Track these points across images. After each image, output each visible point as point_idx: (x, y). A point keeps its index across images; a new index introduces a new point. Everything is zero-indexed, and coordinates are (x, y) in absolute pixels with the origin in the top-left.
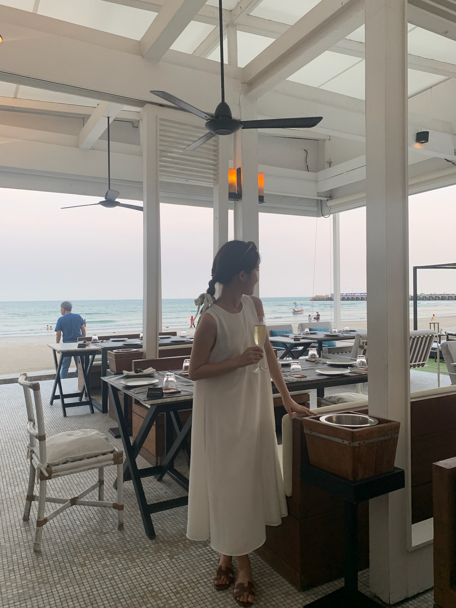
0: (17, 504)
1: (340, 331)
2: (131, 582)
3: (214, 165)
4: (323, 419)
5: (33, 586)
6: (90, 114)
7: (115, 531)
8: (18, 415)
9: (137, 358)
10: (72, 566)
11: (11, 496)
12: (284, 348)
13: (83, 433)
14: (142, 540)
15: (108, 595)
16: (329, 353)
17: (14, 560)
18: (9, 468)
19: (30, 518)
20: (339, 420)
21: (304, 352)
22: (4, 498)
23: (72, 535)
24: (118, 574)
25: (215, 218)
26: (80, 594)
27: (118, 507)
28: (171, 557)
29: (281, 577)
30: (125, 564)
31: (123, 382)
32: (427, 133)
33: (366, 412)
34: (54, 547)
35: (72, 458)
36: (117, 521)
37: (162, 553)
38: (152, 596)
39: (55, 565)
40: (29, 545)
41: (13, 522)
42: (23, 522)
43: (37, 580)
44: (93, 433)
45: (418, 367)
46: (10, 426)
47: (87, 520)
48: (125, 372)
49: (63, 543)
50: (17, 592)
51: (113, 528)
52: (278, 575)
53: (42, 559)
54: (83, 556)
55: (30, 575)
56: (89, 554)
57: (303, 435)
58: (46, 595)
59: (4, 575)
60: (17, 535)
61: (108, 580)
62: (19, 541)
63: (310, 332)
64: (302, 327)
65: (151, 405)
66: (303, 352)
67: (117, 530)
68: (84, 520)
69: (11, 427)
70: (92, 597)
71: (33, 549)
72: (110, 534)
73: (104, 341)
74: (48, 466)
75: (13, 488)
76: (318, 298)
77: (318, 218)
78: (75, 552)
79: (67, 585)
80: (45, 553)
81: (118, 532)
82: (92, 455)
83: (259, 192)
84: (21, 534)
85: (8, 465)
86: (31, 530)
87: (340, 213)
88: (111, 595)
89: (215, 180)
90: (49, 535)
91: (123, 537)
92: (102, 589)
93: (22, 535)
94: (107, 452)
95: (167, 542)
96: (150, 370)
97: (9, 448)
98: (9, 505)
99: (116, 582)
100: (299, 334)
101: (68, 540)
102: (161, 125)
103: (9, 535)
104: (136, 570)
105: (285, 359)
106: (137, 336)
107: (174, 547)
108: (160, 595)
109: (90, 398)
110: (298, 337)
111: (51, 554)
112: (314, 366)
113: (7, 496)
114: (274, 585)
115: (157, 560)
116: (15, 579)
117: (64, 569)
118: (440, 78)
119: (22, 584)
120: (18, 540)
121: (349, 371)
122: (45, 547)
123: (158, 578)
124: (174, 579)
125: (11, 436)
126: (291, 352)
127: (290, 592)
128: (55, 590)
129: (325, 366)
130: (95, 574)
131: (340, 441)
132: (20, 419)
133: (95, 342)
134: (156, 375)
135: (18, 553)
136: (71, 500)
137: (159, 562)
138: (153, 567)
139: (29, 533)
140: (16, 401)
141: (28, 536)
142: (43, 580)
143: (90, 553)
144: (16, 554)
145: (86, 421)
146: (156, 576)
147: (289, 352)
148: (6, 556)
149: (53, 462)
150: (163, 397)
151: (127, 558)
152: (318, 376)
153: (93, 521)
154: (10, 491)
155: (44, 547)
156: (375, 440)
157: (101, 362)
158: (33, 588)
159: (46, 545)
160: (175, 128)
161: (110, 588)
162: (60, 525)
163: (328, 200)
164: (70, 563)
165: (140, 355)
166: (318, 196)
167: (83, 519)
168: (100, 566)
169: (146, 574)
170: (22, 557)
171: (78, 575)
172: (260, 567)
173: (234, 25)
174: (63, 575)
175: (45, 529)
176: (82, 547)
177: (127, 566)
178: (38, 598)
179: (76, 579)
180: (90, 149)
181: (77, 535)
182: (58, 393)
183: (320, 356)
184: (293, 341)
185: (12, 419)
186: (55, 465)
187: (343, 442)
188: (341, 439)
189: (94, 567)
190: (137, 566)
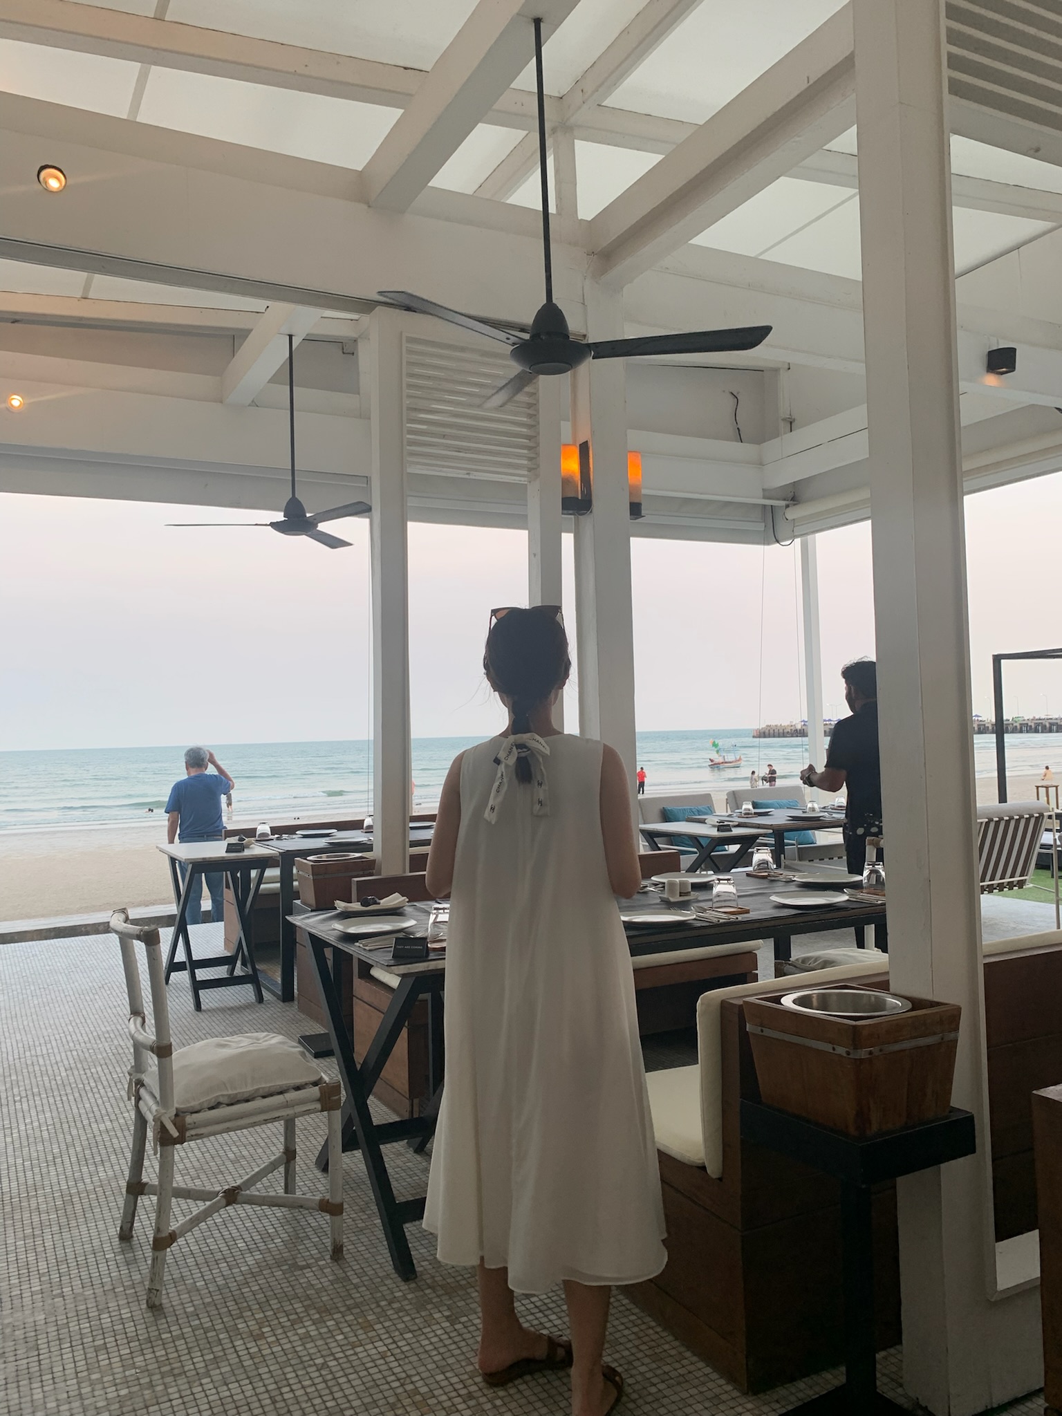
0: (103, 1204)
1: (824, 808)
2: (365, 1373)
3: (529, 438)
4: (788, 1001)
5: (151, 1381)
6: (250, 327)
7: (323, 1262)
8: (93, 1008)
9: (361, 873)
10: (233, 1338)
11: (90, 1187)
12: (695, 850)
13: (250, 1041)
14: (387, 1282)
15: (317, 1401)
16: (800, 860)
17: (104, 1326)
18: (80, 1125)
19: (135, 1235)
20: (824, 1003)
21: (743, 858)
22: (73, 1191)
23: (229, 1272)
24: (338, 1356)
25: (532, 554)
26: (255, 1398)
27: (331, 1208)
28: (452, 1320)
29: (701, 1365)
30: (351, 1334)
31: (338, 926)
32: (1011, 352)
33: (884, 986)
34: (190, 1297)
35: (229, 1096)
36: (329, 1240)
37: (432, 1311)
38: (414, 1403)
39: (195, 1335)
40: (136, 1292)
41: (96, 1243)
42: (118, 1243)
43: (159, 1368)
44: (274, 1041)
45: (1011, 889)
46: (77, 1031)
47: (262, 1238)
48: (340, 905)
49: (211, 1289)
50: (115, 1394)
51: (319, 1255)
52: (695, 1359)
53: (167, 1322)
54: (257, 1316)
55: (141, 1358)
56: (271, 1313)
57: (744, 1036)
58: (180, 1401)
59: (86, 1359)
60: (108, 1272)
61: (314, 1369)
62: (112, 1284)
63: (754, 811)
64: (735, 798)
65: (403, 976)
66: (739, 860)
67: (329, 1261)
68: (254, 1238)
69: (79, 1035)
70: (282, 1404)
71: (145, 1301)
72: (314, 1269)
73: (285, 836)
74: (177, 1115)
75: (92, 1168)
76: (772, 731)
77: (766, 547)
78: (239, 1308)
79: (223, 1378)
80: (171, 1309)
81: (331, 1265)
82: (272, 1090)
83: (631, 494)
84: (117, 1270)
85: (77, 1118)
86: (138, 1261)
87: (818, 535)
88: (324, 1402)
89: (530, 470)
90: (178, 1271)
91: (344, 1275)
92: (303, 1387)
93: (119, 1271)
94: (306, 1084)
95: (441, 1286)
96: (394, 900)
97: (79, 1081)
98: (86, 1206)
99: (332, 1373)
100: (729, 816)
101: (220, 1281)
102: (410, 352)
103: (91, 1272)
104: (376, 1348)
105: (698, 872)
106: (357, 825)
107: (458, 1298)
108: (432, 1401)
109: (254, 969)
110: (726, 823)
111: (186, 1312)
112: (766, 888)
113: (81, 1186)
114: (687, 1381)
115: (421, 1326)
116: (109, 1367)
117: (215, 1344)
118: (1040, 225)
119: (125, 1377)
120: (110, 1283)
121: (846, 898)
122: (171, 1297)
123: (425, 1366)
124: (462, 1367)
125: (80, 1053)
126: (711, 857)
127: (724, 1397)
128: (200, 1389)
129: (793, 888)
130: (286, 1354)
131: (827, 1047)
132: (97, 1016)
133: (263, 839)
134: (408, 910)
135: (114, 1311)
136: (225, 1192)
137: (425, 1330)
138: (414, 1340)
139: (133, 1268)
140: (86, 976)
141: (132, 1274)
142: (172, 1369)
143: (272, 1309)
144: (109, 1312)
145: (247, 1019)
146: (420, 1360)
147: (706, 858)
148: (86, 1316)
149: (188, 1105)
150: (430, 958)
151: (355, 1322)
152: (777, 910)
153: (275, 1241)
154: (86, 1176)
155: (169, 1297)
156: (907, 1045)
157: (278, 885)
158: (151, 1385)
159: (173, 1293)
160: (441, 357)
161: (319, 1387)
162: (203, 1250)
163: (787, 506)
164: (227, 1332)
165: (368, 866)
166: (765, 497)
167: (251, 1237)
168: (296, 1338)
169: (398, 1357)
170: (122, 1319)
171: (247, 1357)
172: (653, 1340)
173: (569, 130)
174: (215, 1358)
175: (169, 1259)
176: (253, 1297)
177: (354, 1339)
178: (162, 1406)
179: (243, 1366)
180: (249, 405)
181: (241, 1271)
182: (180, 956)
183: (779, 866)
184: (714, 833)
185: (81, 1016)
186: (192, 1113)
187: (834, 1049)
188: (830, 1043)
189: (282, 1342)
190: (377, 1338)
